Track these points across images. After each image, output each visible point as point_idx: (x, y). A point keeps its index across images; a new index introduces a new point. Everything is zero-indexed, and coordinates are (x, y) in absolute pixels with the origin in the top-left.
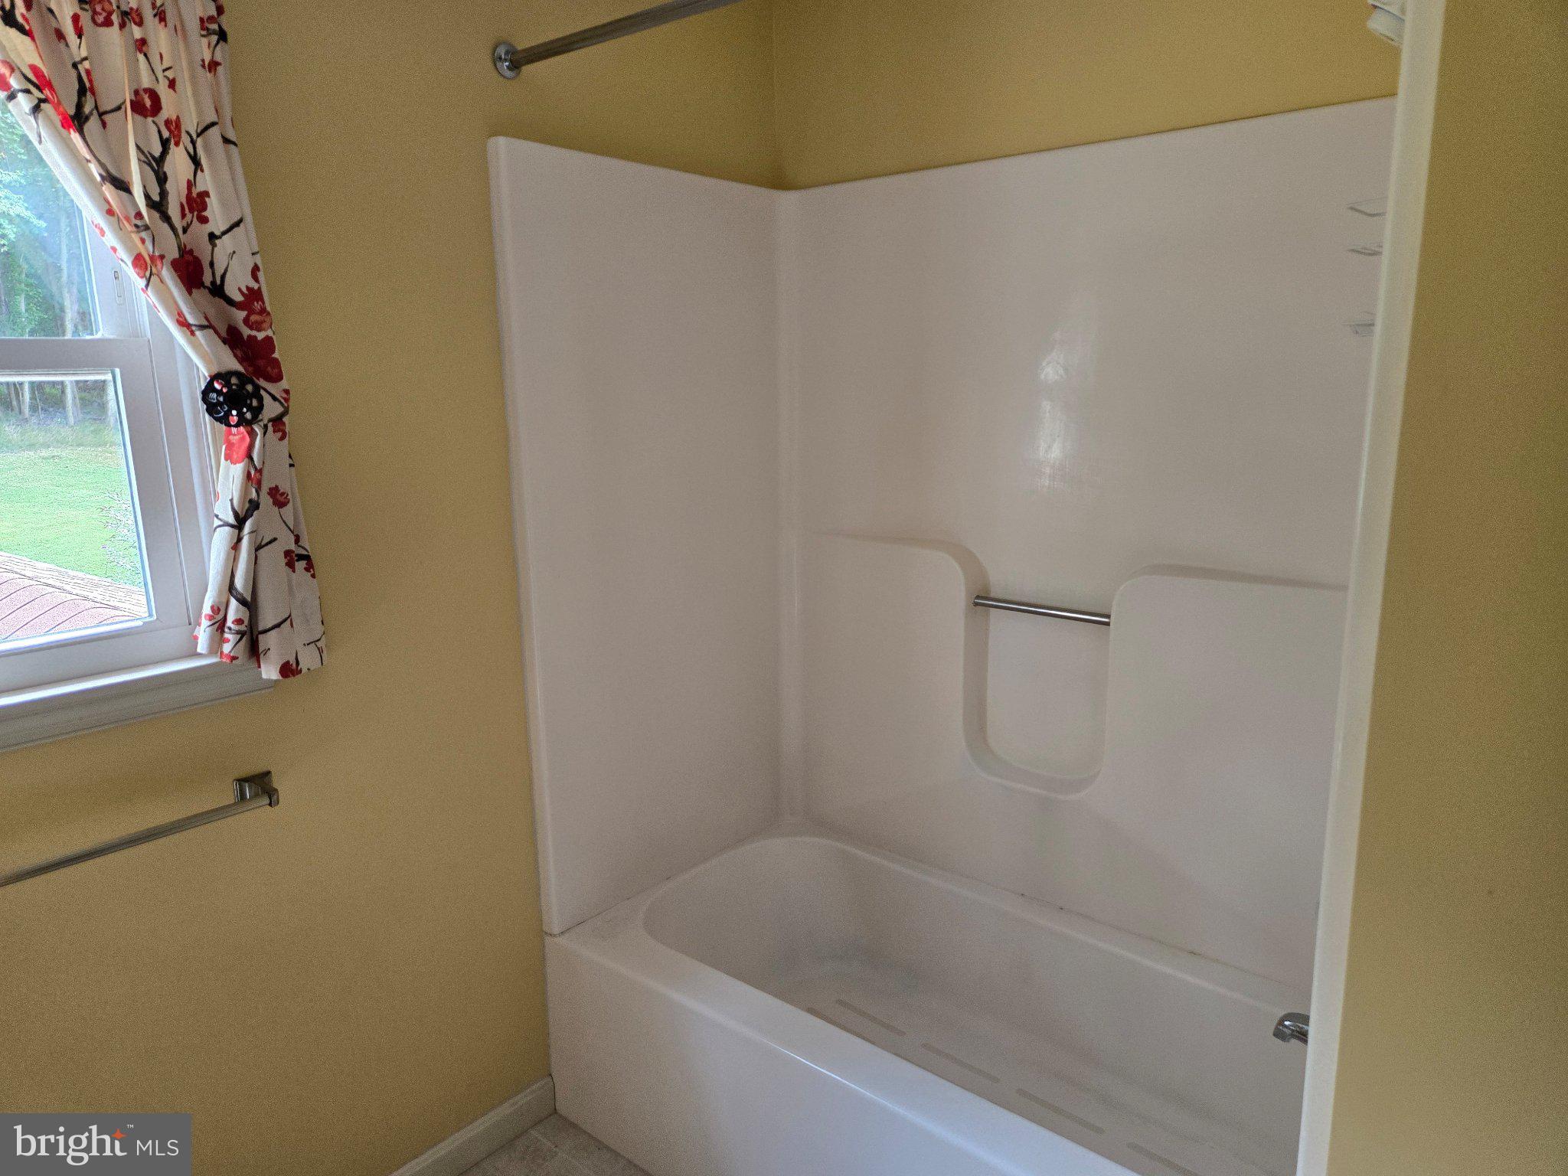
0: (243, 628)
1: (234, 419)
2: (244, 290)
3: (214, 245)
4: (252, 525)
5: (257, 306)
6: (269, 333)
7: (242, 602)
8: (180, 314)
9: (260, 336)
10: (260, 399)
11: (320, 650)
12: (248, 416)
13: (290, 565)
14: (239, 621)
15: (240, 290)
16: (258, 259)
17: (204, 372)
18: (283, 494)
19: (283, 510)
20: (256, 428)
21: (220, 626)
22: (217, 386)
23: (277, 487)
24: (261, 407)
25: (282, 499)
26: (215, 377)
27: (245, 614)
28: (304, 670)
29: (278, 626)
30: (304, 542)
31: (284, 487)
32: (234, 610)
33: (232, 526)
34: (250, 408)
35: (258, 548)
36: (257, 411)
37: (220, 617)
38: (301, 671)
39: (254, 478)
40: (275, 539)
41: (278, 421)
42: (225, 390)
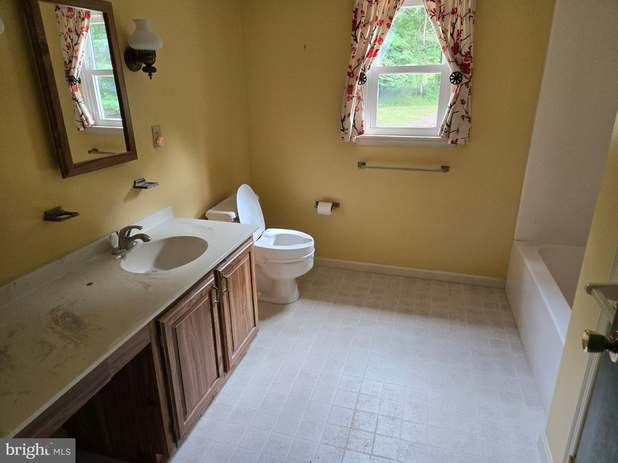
0: (446, 131)
1: (455, 83)
2: (466, 52)
3: (461, 42)
4: (453, 107)
5: (468, 56)
6: (470, 62)
7: (447, 125)
8: (449, 59)
9: (467, 63)
10: (462, 78)
11: (466, 141)
12: (458, 82)
13: (463, 119)
14: (445, 129)
15: (465, 52)
16: (472, 44)
17: (451, 72)
18: (464, 101)
19: (464, 105)
20: (459, 85)
21: (442, 130)
22: (453, 75)
23: (463, 99)
24: (461, 80)
25: (464, 102)
26: (453, 73)
27: (447, 128)
28: (458, 144)
29: (453, 131)
30: (470, 114)
31: (465, 99)
32: (445, 127)
33: (449, 107)
34: (459, 80)
35: (453, 113)
36: (460, 81)
37: (442, 128)
38: (457, 144)
39: (456, 97)
40: (459, 112)
41: (467, 84)
42: (454, 76)
